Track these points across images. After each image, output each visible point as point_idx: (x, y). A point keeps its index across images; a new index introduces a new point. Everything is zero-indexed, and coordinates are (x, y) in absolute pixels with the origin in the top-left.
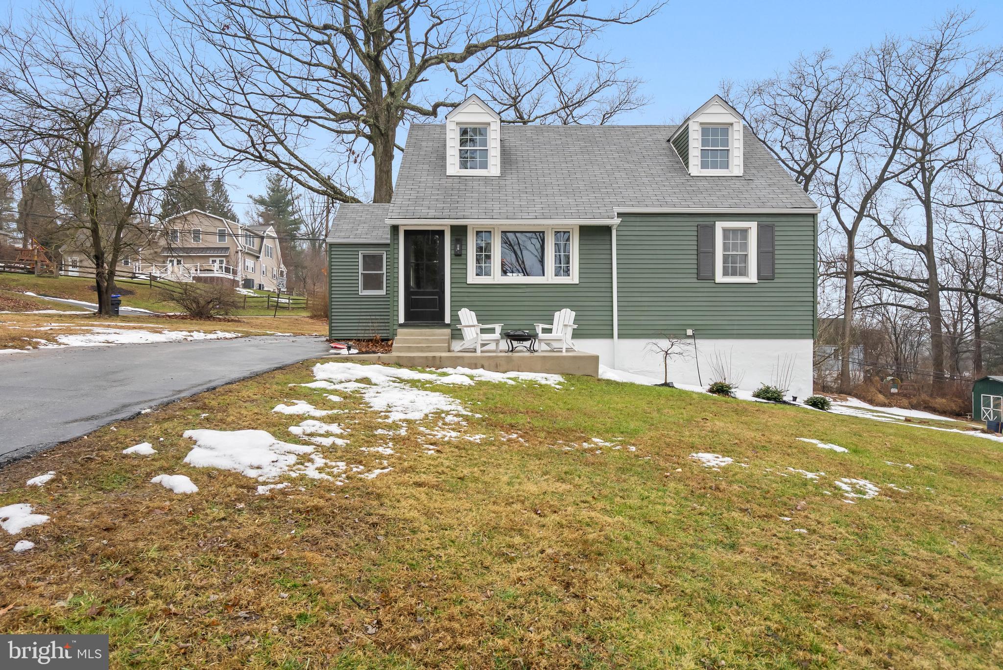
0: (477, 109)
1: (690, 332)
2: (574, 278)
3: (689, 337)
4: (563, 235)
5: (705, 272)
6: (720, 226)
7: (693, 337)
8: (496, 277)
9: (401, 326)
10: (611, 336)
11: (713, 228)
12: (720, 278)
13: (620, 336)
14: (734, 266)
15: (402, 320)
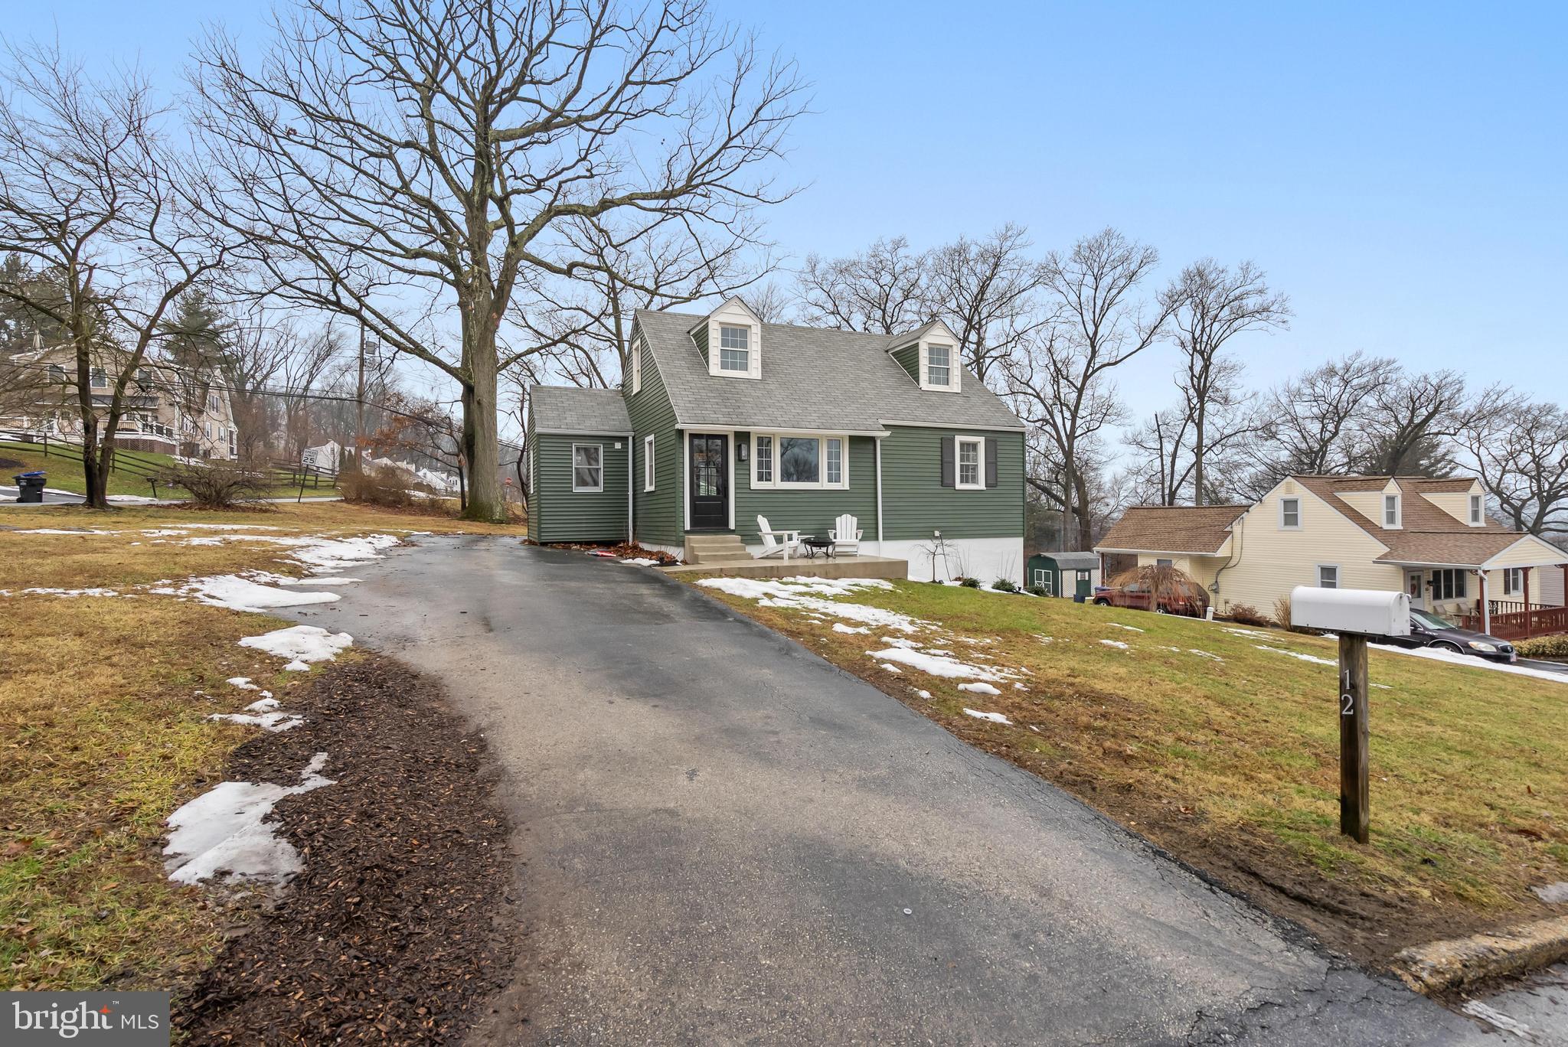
0: (738, 310)
1: (937, 533)
2: (844, 484)
3: (937, 538)
4: (834, 443)
5: (946, 480)
6: (959, 439)
7: (941, 537)
8: (777, 483)
9: (687, 532)
10: (876, 538)
11: (953, 440)
12: (959, 486)
13: (885, 538)
14: (969, 474)
15: (688, 527)
